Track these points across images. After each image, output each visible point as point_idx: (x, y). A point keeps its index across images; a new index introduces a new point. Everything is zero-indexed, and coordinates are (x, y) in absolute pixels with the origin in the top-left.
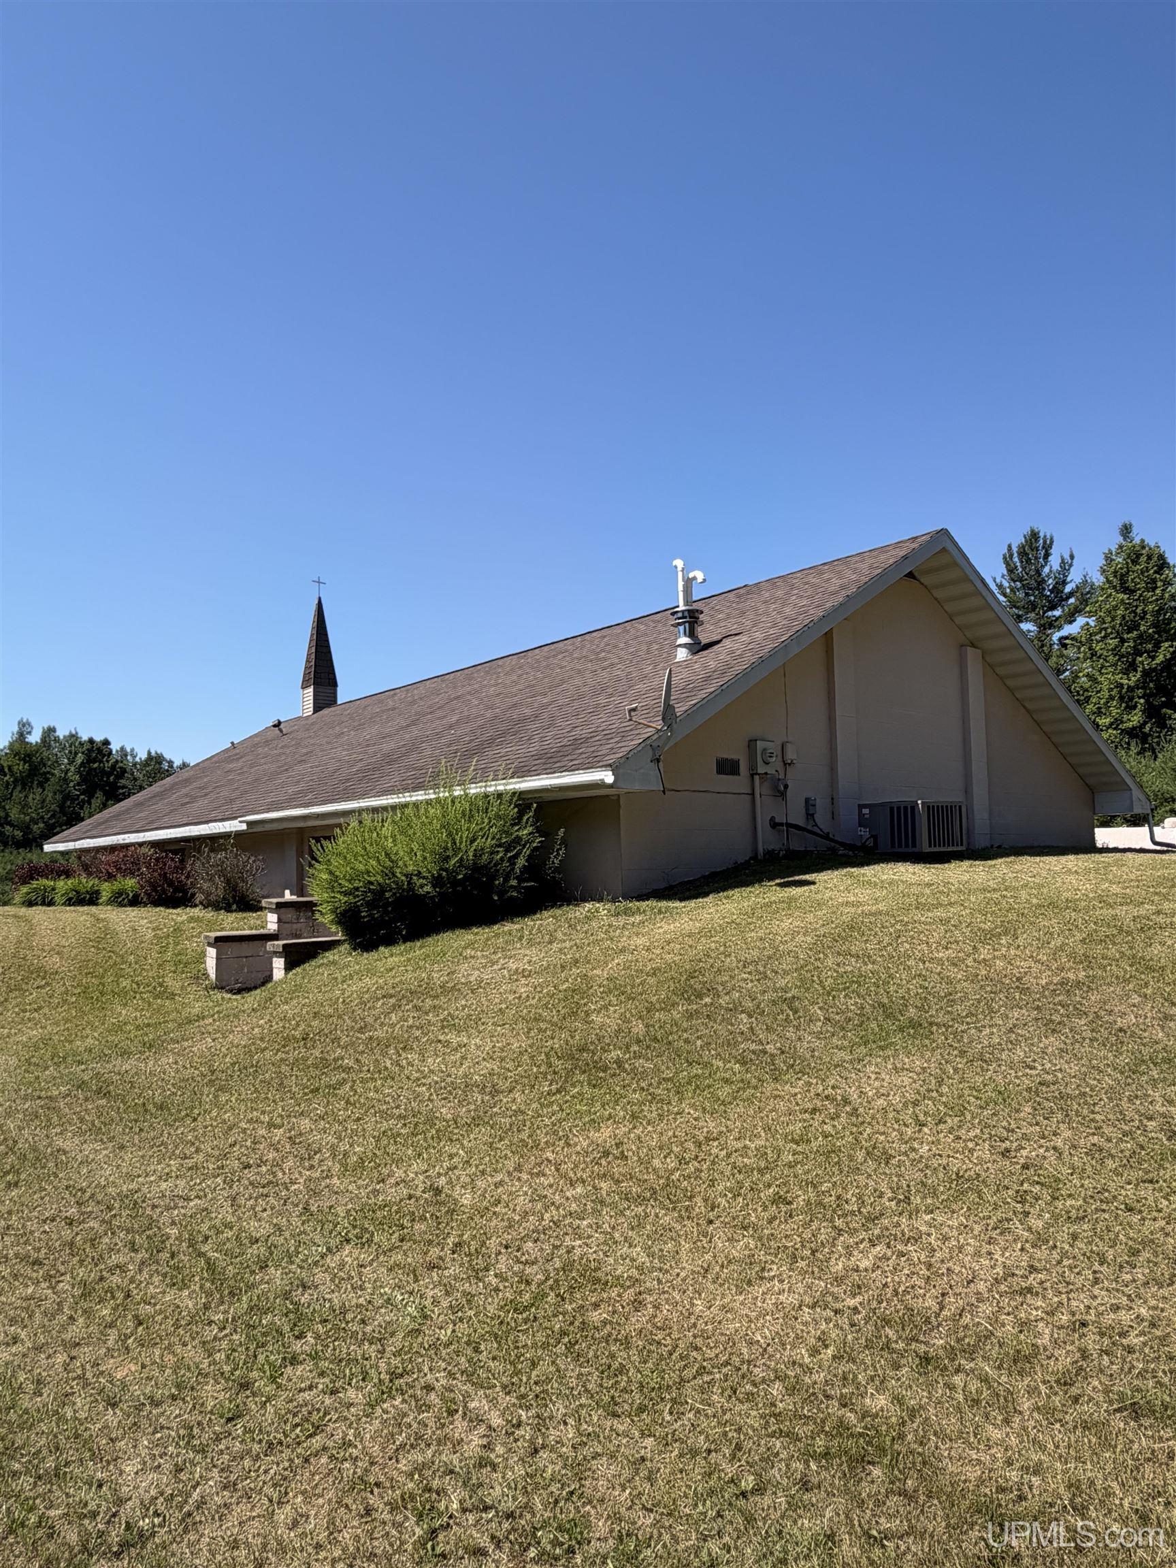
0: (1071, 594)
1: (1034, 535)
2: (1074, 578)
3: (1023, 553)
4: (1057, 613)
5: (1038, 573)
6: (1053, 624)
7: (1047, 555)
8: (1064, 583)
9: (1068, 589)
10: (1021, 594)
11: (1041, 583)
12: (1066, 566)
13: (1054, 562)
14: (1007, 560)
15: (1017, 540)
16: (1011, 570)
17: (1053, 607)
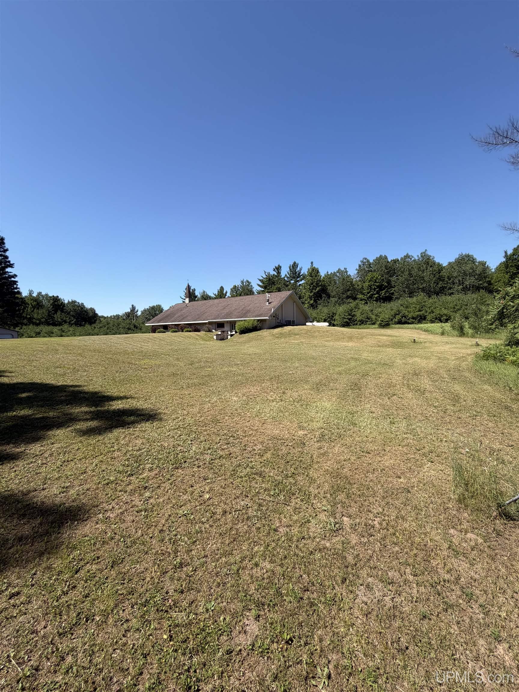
0: (302, 275)
1: (295, 263)
2: (302, 273)
3: (293, 266)
4: (299, 279)
5: (295, 271)
6: (298, 281)
7: (297, 267)
8: (300, 273)
9: (301, 274)
10: (292, 275)
11: (296, 273)
12: (301, 269)
13: (298, 269)
14: (290, 267)
15: (292, 264)
16: (290, 270)
17: (298, 278)
